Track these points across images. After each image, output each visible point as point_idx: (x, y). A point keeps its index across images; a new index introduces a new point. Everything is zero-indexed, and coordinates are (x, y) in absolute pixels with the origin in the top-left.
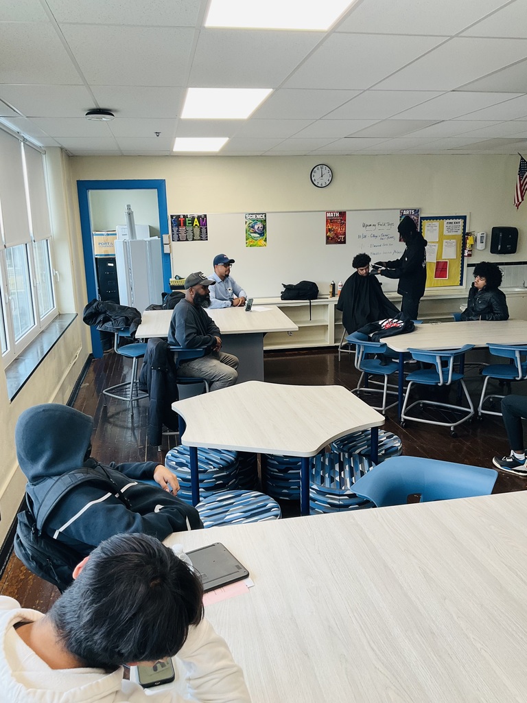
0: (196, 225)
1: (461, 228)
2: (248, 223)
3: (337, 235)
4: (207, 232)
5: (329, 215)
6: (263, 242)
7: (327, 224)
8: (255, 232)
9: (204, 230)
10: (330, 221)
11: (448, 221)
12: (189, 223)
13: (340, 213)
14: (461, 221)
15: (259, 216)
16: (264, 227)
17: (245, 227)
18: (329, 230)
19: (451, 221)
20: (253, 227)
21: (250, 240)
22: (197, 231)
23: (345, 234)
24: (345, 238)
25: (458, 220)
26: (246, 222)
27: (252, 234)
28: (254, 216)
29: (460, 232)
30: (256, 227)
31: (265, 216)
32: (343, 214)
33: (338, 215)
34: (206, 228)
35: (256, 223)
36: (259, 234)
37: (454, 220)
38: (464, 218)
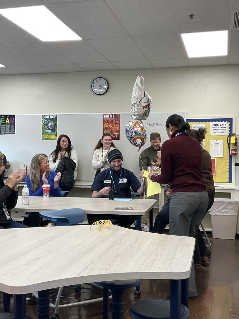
0: (8, 123)
1: (227, 129)
2: (43, 122)
3: (112, 132)
4: (14, 128)
5: (105, 116)
6: (54, 136)
7: (104, 124)
8: (49, 129)
9: (12, 127)
10: (106, 121)
11: (214, 123)
12: (3, 122)
13: (115, 115)
14: (227, 124)
15: (51, 117)
16: (55, 125)
17: (41, 124)
18: (105, 129)
19: (217, 123)
20: (47, 125)
21: (45, 134)
22: (8, 127)
23: (119, 132)
24: (119, 135)
25: (223, 123)
26: (42, 121)
27: (46, 130)
28: (48, 117)
29: (227, 133)
30: (49, 125)
31: (57, 117)
32: (117, 116)
33: (113, 116)
34: (14, 125)
35: (49, 122)
36: (51, 130)
37: (220, 123)
38: (230, 120)
